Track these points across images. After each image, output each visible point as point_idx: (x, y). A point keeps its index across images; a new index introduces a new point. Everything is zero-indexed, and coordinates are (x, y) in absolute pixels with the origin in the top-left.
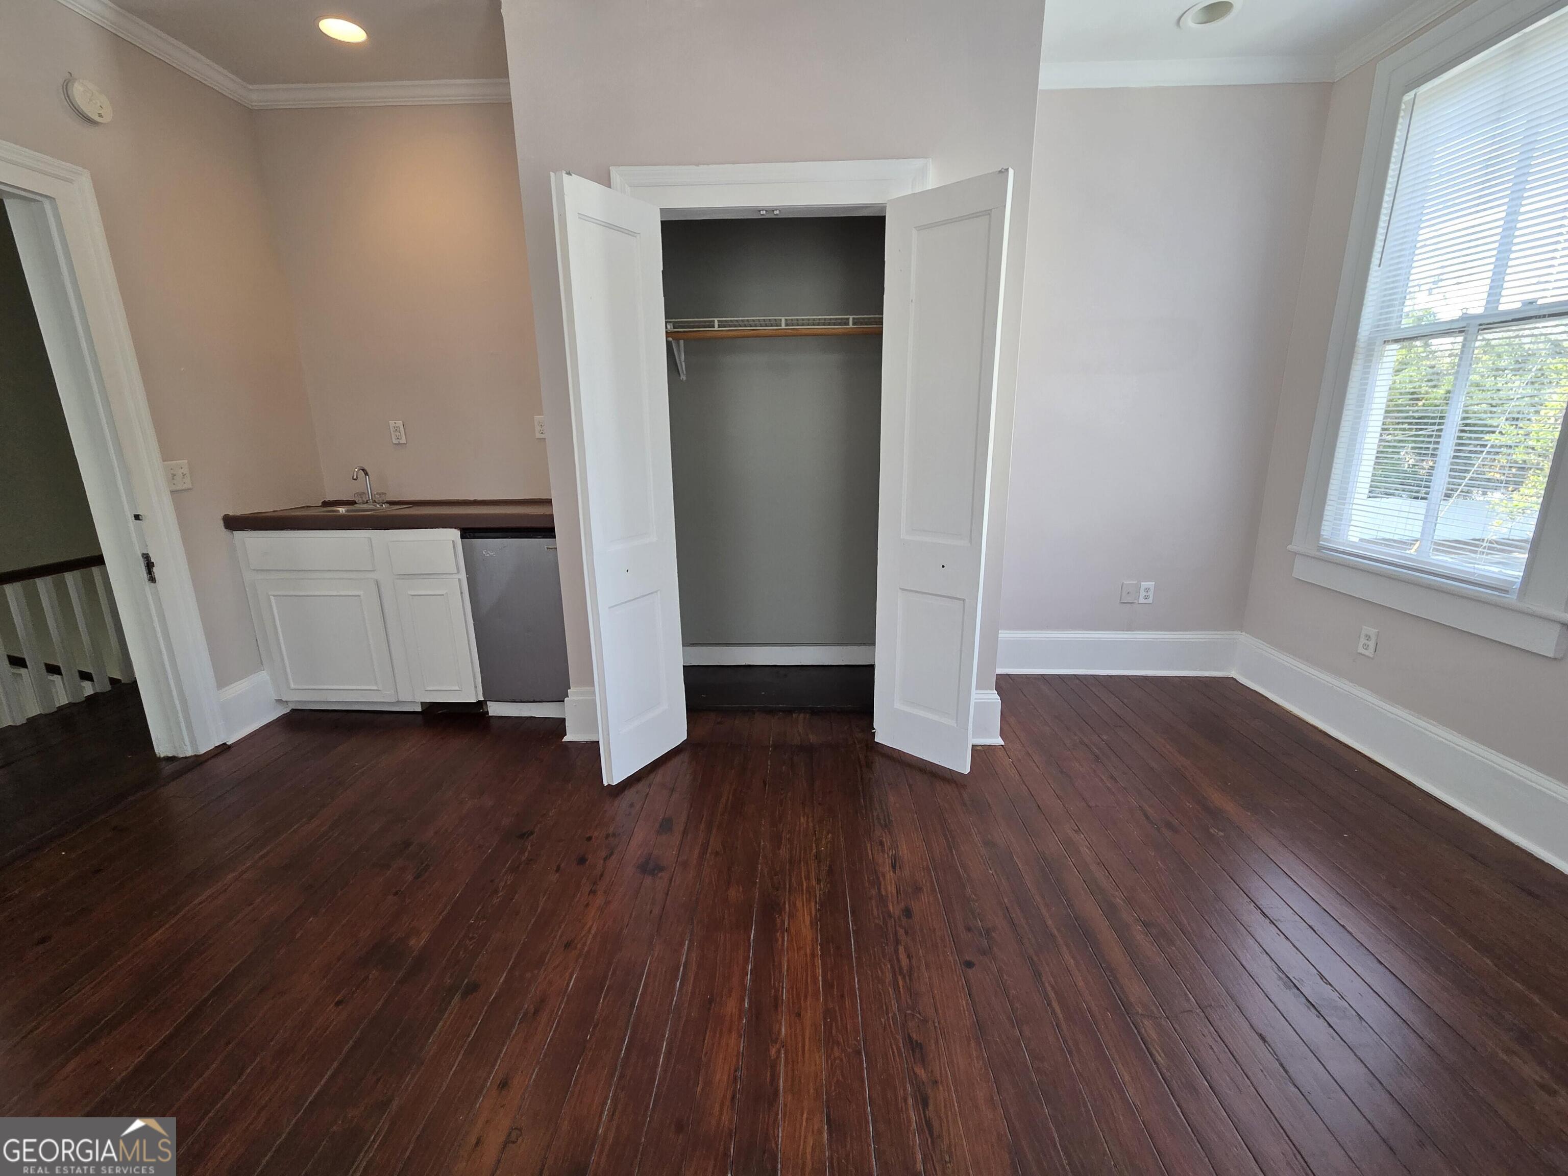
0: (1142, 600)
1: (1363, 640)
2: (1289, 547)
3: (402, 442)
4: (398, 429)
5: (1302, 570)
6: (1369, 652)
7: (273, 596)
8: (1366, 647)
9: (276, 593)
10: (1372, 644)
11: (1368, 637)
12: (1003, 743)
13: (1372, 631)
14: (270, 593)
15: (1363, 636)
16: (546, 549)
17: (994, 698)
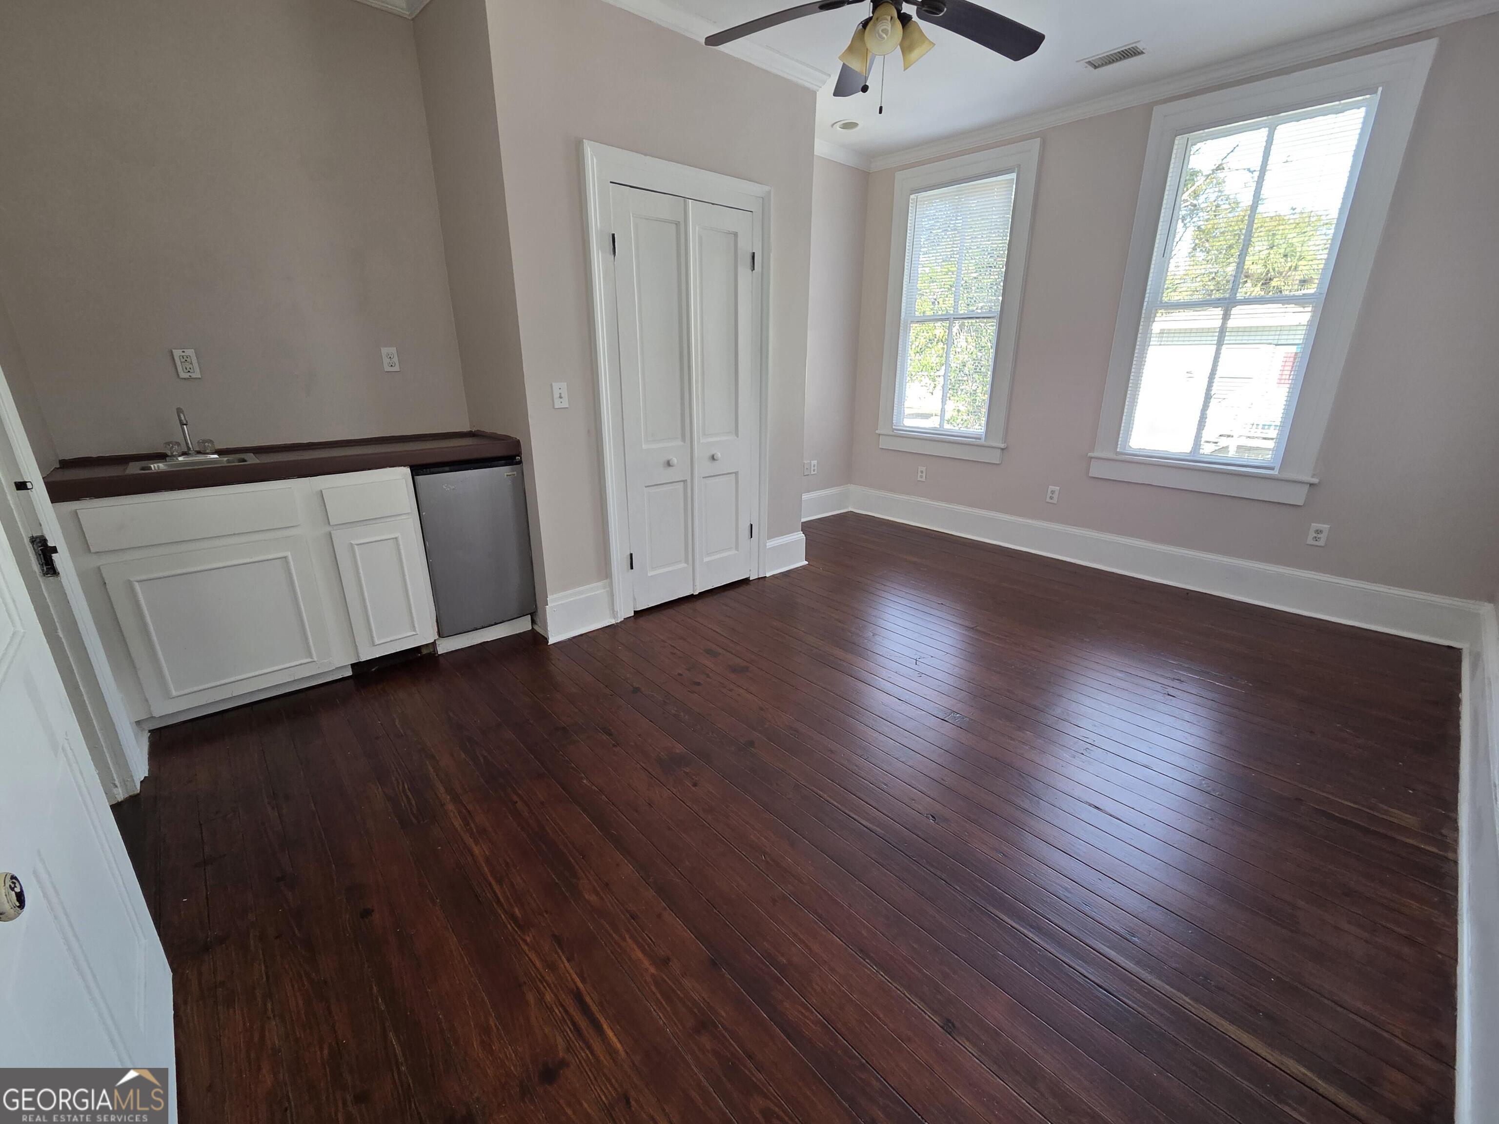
0: (813, 473)
1: (920, 474)
2: (877, 432)
3: (194, 376)
4: (188, 360)
5: (884, 443)
6: (923, 479)
7: (138, 582)
8: (921, 477)
9: (139, 578)
10: (924, 475)
11: (922, 472)
12: (807, 563)
13: (924, 469)
14: (131, 579)
15: (919, 472)
16: (506, 476)
17: (801, 536)
